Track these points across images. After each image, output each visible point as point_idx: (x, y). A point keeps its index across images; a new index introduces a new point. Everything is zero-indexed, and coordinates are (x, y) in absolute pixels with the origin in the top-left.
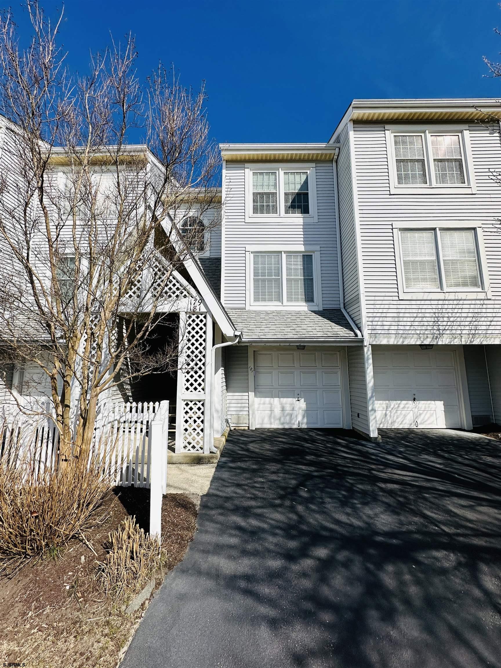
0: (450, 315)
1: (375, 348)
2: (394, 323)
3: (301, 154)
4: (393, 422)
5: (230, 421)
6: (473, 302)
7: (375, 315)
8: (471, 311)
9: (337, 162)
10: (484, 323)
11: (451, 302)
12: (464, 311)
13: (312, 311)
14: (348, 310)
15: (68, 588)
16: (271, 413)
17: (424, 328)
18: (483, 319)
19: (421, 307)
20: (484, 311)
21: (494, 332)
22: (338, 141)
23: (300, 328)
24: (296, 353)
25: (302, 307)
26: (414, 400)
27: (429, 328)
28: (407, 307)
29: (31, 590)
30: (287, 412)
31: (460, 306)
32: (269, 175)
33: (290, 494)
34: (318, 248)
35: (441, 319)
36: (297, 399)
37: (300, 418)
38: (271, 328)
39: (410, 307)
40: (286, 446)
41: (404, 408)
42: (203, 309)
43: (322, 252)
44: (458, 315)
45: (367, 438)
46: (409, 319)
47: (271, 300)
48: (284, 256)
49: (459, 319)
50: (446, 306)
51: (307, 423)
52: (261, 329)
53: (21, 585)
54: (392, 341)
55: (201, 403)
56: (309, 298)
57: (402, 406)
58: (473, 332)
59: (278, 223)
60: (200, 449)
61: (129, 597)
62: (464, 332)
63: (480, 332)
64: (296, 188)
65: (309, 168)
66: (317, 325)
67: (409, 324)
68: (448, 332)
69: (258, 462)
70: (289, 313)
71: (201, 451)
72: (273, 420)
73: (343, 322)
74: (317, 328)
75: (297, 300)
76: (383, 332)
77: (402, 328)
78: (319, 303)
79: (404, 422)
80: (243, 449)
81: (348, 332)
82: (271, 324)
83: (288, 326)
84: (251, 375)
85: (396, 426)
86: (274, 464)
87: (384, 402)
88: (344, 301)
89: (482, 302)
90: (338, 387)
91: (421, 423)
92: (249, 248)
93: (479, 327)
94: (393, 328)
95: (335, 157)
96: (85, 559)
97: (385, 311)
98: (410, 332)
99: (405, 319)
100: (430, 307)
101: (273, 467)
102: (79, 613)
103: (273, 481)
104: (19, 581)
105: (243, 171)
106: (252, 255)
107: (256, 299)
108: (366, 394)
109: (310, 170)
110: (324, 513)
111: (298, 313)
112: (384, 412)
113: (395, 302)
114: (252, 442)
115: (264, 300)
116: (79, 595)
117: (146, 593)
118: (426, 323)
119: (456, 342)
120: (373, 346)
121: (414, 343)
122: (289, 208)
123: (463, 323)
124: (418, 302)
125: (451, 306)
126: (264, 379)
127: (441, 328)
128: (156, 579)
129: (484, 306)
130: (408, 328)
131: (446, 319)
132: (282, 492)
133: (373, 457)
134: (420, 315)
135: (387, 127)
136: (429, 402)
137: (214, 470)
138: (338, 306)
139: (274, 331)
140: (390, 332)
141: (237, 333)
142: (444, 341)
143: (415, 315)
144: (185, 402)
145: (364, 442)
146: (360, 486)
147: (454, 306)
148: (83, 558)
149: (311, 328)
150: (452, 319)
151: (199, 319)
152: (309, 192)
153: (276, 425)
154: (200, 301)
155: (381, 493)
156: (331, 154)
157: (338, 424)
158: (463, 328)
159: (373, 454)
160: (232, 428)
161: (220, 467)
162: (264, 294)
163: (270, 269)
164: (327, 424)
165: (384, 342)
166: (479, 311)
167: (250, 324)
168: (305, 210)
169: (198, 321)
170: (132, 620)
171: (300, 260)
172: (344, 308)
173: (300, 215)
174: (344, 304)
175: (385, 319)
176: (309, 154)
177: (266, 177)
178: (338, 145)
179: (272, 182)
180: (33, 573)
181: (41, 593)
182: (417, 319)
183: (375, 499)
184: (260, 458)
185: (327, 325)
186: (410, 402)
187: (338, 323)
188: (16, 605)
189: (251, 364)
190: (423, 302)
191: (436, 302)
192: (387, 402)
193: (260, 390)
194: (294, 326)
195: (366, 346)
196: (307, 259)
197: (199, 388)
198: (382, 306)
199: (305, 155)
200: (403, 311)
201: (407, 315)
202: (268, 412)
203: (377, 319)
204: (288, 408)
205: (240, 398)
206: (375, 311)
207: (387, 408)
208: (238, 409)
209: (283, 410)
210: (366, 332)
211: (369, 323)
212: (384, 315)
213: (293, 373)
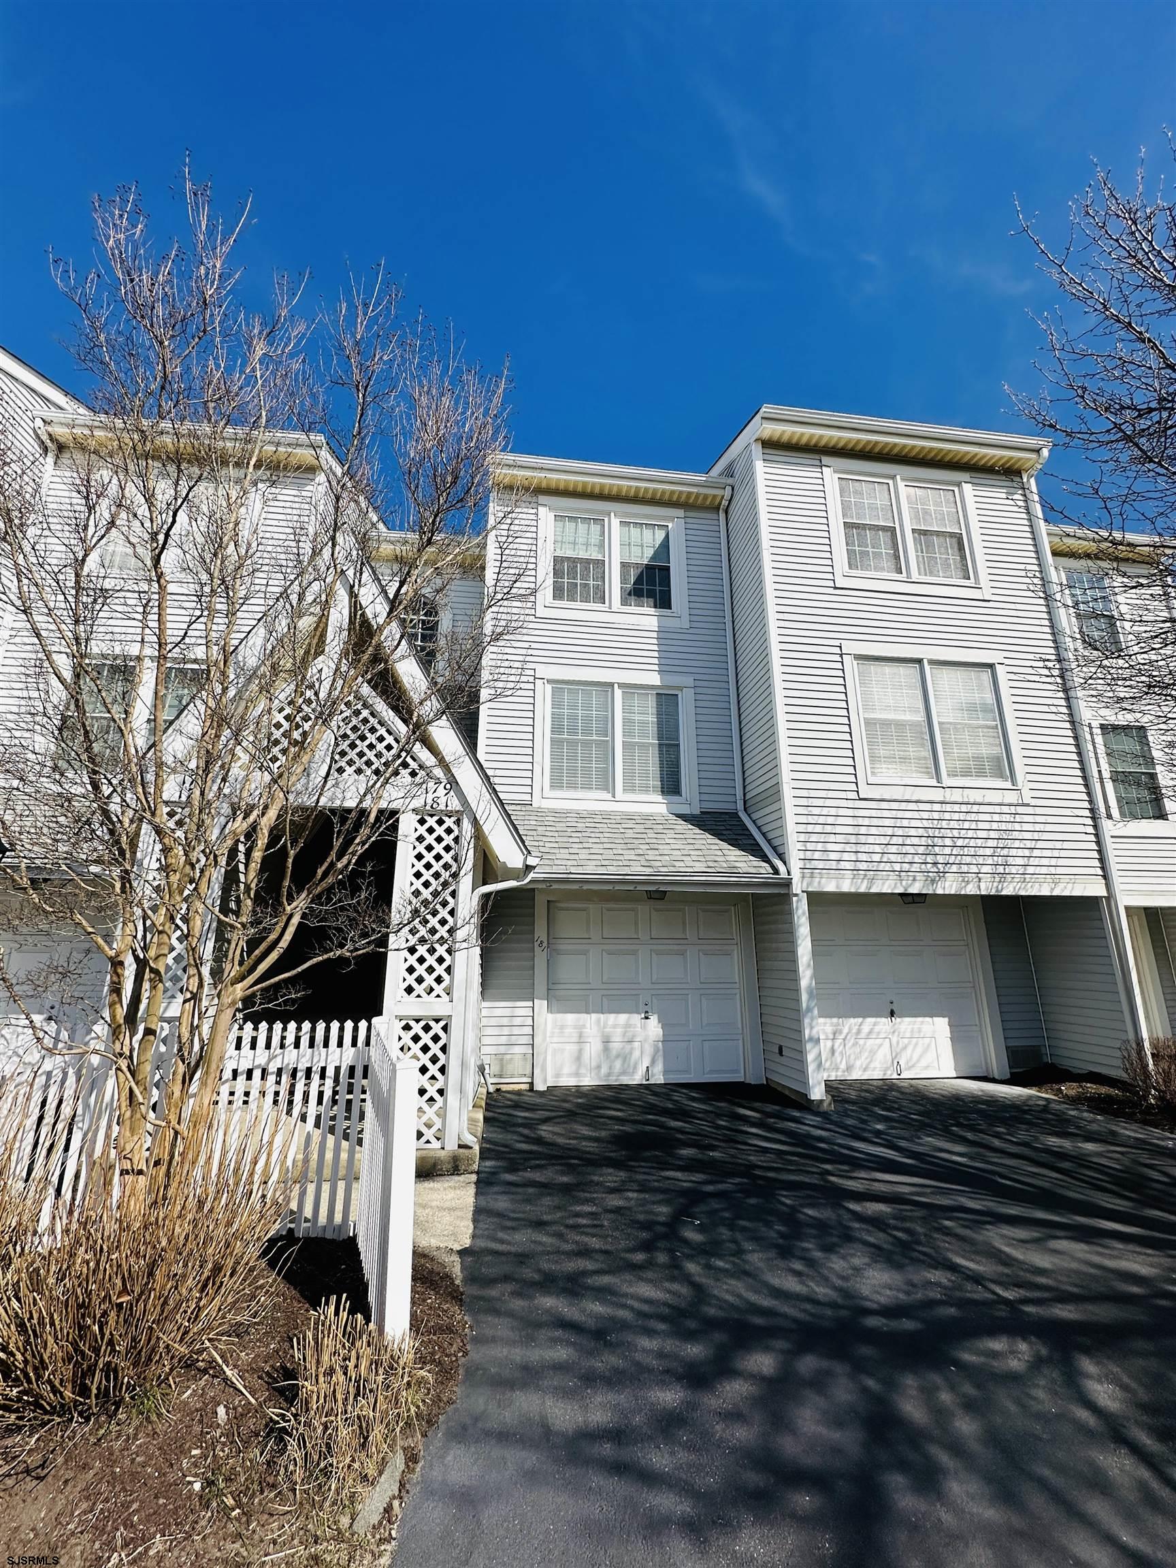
0: (955, 833)
1: (816, 899)
2: (848, 848)
3: (655, 490)
4: (849, 1068)
5: (487, 1071)
6: (997, 809)
7: (810, 828)
8: (995, 826)
9: (726, 512)
10: (1020, 853)
11: (956, 808)
12: (981, 825)
13: (678, 816)
14: (755, 816)
15: (197, 1486)
16: (580, 1052)
17: (908, 859)
18: (1017, 844)
19: (900, 814)
20: (1017, 827)
21: (1038, 870)
22: (729, 472)
23: (657, 852)
24: (643, 909)
25: (656, 805)
26: (892, 1014)
27: (917, 859)
28: (874, 813)
29: (107, 1500)
30: (617, 1046)
31: (973, 817)
32: (589, 524)
33: (665, 1237)
34: (689, 681)
35: (939, 842)
36: (643, 1016)
37: (646, 1061)
38: (592, 851)
39: (879, 813)
40: (627, 1128)
41: (870, 1032)
42: (455, 804)
43: (699, 690)
44: (970, 834)
45: (803, 1103)
46: (877, 840)
47: (587, 787)
48: (618, 693)
49: (972, 843)
50: (947, 816)
51: (665, 1072)
52: (571, 851)
53: (73, 1491)
54: (847, 886)
55: (442, 1023)
56: (671, 785)
57: (866, 1029)
58: (1001, 869)
59: (607, 625)
60: (433, 1140)
61: (353, 1495)
62: (985, 869)
63: (1014, 870)
64: (644, 556)
65: (672, 519)
66: (691, 847)
67: (877, 849)
68: (954, 868)
69: (571, 1169)
70: (630, 817)
71: (436, 1145)
72: (584, 1069)
73: (745, 842)
74: (692, 853)
75: (644, 788)
76: (827, 865)
77: (863, 857)
78: (691, 797)
79: (872, 1065)
80: (528, 1140)
81: (756, 864)
82: (591, 840)
83: (629, 846)
84: (541, 958)
85: (856, 1075)
86: (610, 1170)
88: (744, 795)
89: (1013, 809)
90: (733, 986)
91: (909, 1068)
92: (542, 671)
93: (1010, 860)
94: (847, 857)
95: (725, 503)
96: (227, 1414)
97: (830, 820)
98: (883, 867)
99: (871, 840)
100: (916, 815)
101: (611, 1177)
102: (237, 1545)
103: (618, 1210)
104: (66, 1482)
105: (534, 511)
106: (549, 687)
107: (556, 784)
108: (798, 1000)
109: (675, 522)
110: (747, 1273)
111: (647, 817)
112: (829, 1044)
113: (850, 803)
114: (546, 1120)
115: (572, 786)
116: (230, 1501)
117: (387, 1486)
118: (911, 850)
119: (971, 890)
120: (811, 895)
121: (889, 891)
122: (630, 594)
123: (981, 852)
124: (895, 805)
125: (956, 816)
126: (571, 968)
127: (940, 859)
128: (404, 1449)
129: (1018, 818)
130: (877, 857)
131: (948, 842)
132: (644, 1235)
133: (822, 1145)
134: (900, 832)
135: (826, 460)
136: (920, 1019)
137: (472, 1190)
138: (731, 806)
139: (599, 857)
140: (843, 865)
141: (531, 861)
142: (949, 887)
143: (890, 831)
144: (403, 1023)
145: (797, 1114)
146: (810, 1212)
147: (962, 816)
148: (221, 1410)
149: (678, 853)
150: (960, 842)
151: (445, 826)
152: (672, 565)
153: (592, 1079)
154: (448, 786)
155: (857, 1225)
156: (715, 496)
157: (737, 1071)
158: (981, 860)
159: (821, 1139)
160: (492, 1089)
161: (484, 1183)
162: (573, 772)
163: (587, 719)
164: (711, 1072)
165: (830, 887)
166: (1009, 826)
167: (544, 839)
168: (663, 601)
169: (440, 831)
170: (374, 1547)
171: (651, 703)
172: (745, 810)
173: (652, 611)
174: (745, 802)
175: (832, 838)
176: (673, 492)
177: (582, 527)
178: (730, 481)
179: (595, 539)
180: (101, 1457)
181: (135, 1506)
182: (895, 840)
183: (848, 1237)
184: (574, 1158)
185: (713, 847)
186: (883, 1020)
187: (734, 843)
188: (73, 1541)
189: (541, 932)
190: (904, 806)
191: (927, 807)
192: (836, 1020)
193: (558, 993)
194: (641, 846)
195: (796, 895)
196: (667, 702)
197: (438, 989)
198: (825, 811)
199: (664, 492)
200: (866, 822)
201: (873, 831)
202: (572, 1048)
203: (814, 838)
204: (617, 1037)
205: (507, 1012)
206: (811, 819)
207: (834, 1034)
208: (503, 1040)
209: (606, 1041)
210: (795, 865)
211: (800, 846)
212: (828, 829)
213: (634, 953)
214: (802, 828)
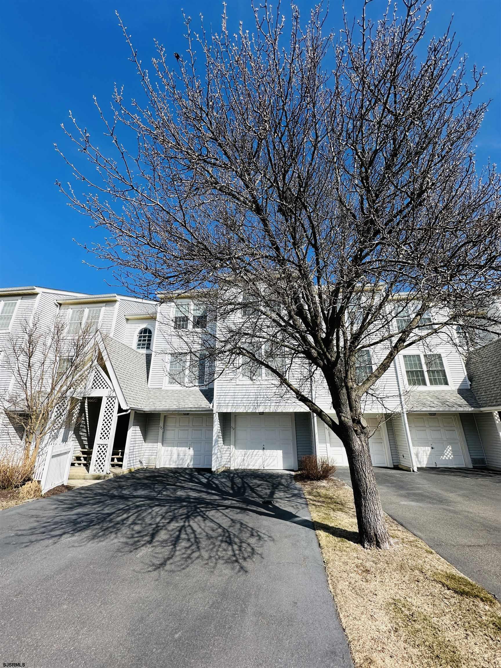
2: (231, 399)
4: (248, 465)
7: (221, 394)
11: (266, 386)
13: (201, 390)
16: (171, 458)
17: (249, 402)
19: (248, 389)
23: (184, 402)
24: (191, 417)
25: (196, 387)
26: (264, 449)
27: (252, 402)
28: (240, 389)
30: (181, 457)
31: (271, 388)
32: (186, 306)
35: (259, 396)
36: (189, 448)
37: (188, 461)
38: (167, 402)
39: (242, 389)
41: (256, 455)
42: (114, 395)
44: (269, 394)
46: (240, 397)
49: (270, 396)
50: (263, 389)
51: (193, 465)
52: (161, 402)
56: (201, 381)
57: (255, 453)
62: (272, 404)
64: (200, 313)
67: (240, 399)
68: (263, 404)
71: (102, 473)
72: (171, 463)
73: (211, 398)
74: (193, 402)
75: (194, 382)
76: (225, 405)
77: (235, 402)
79: (255, 465)
81: (207, 404)
83: (178, 400)
84: (161, 431)
85: (250, 467)
87: (243, 450)
91: (267, 466)
92: (168, 350)
94: (231, 402)
97: (227, 391)
98: (241, 404)
99: (238, 397)
100: (253, 389)
105: (170, 304)
107: (169, 383)
112: (243, 457)
113: (234, 386)
115: (175, 383)
118: (250, 399)
119: (267, 411)
120: (219, 413)
122: (195, 325)
124: (247, 386)
126: (170, 434)
127: (259, 402)
130: (239, 402)
131: (262, 396)
134: (247, 394)
136: (273, 451)
140: (229, 404)
141: (128, 408)
143: (244, 394)
144: (98, 445)
147: (267, 389)
149: (190, 402)
150: (266, 396)
151: (112, 400)
152: (208, 315)
153: (173, 466)
154: (113, 391)
158: (272, 401)
160: (145, 467)
161: (106, 481)
164: (206, 465)
165: (225, 411)
168: (204, 326)
173: (201, 329)
175: (227, 397)
177: (184, 307)
179: (186, 310)
182: (246, 397)
186: (261, 451)
189: (161, 424)
190: (250, 386)
191: (257, 386)
192: (245, 450)
193: (165, 441)
195: (215, 413)
196: (203, 356)
197: (107, 438)
198: (226, 389)
200: (238, 391)
201: (240, 394)
202: (169, 457)
203: (222, 397)
204: (182, 454)
205: (152, 446)
206: (222, 392)
207: (245, 454)
208: (150, 454)
209: (178, 455)
210: (215, 405)
211: (217, 399)
212: (226, 394)
213: (188, 430)
214: (218, 394)
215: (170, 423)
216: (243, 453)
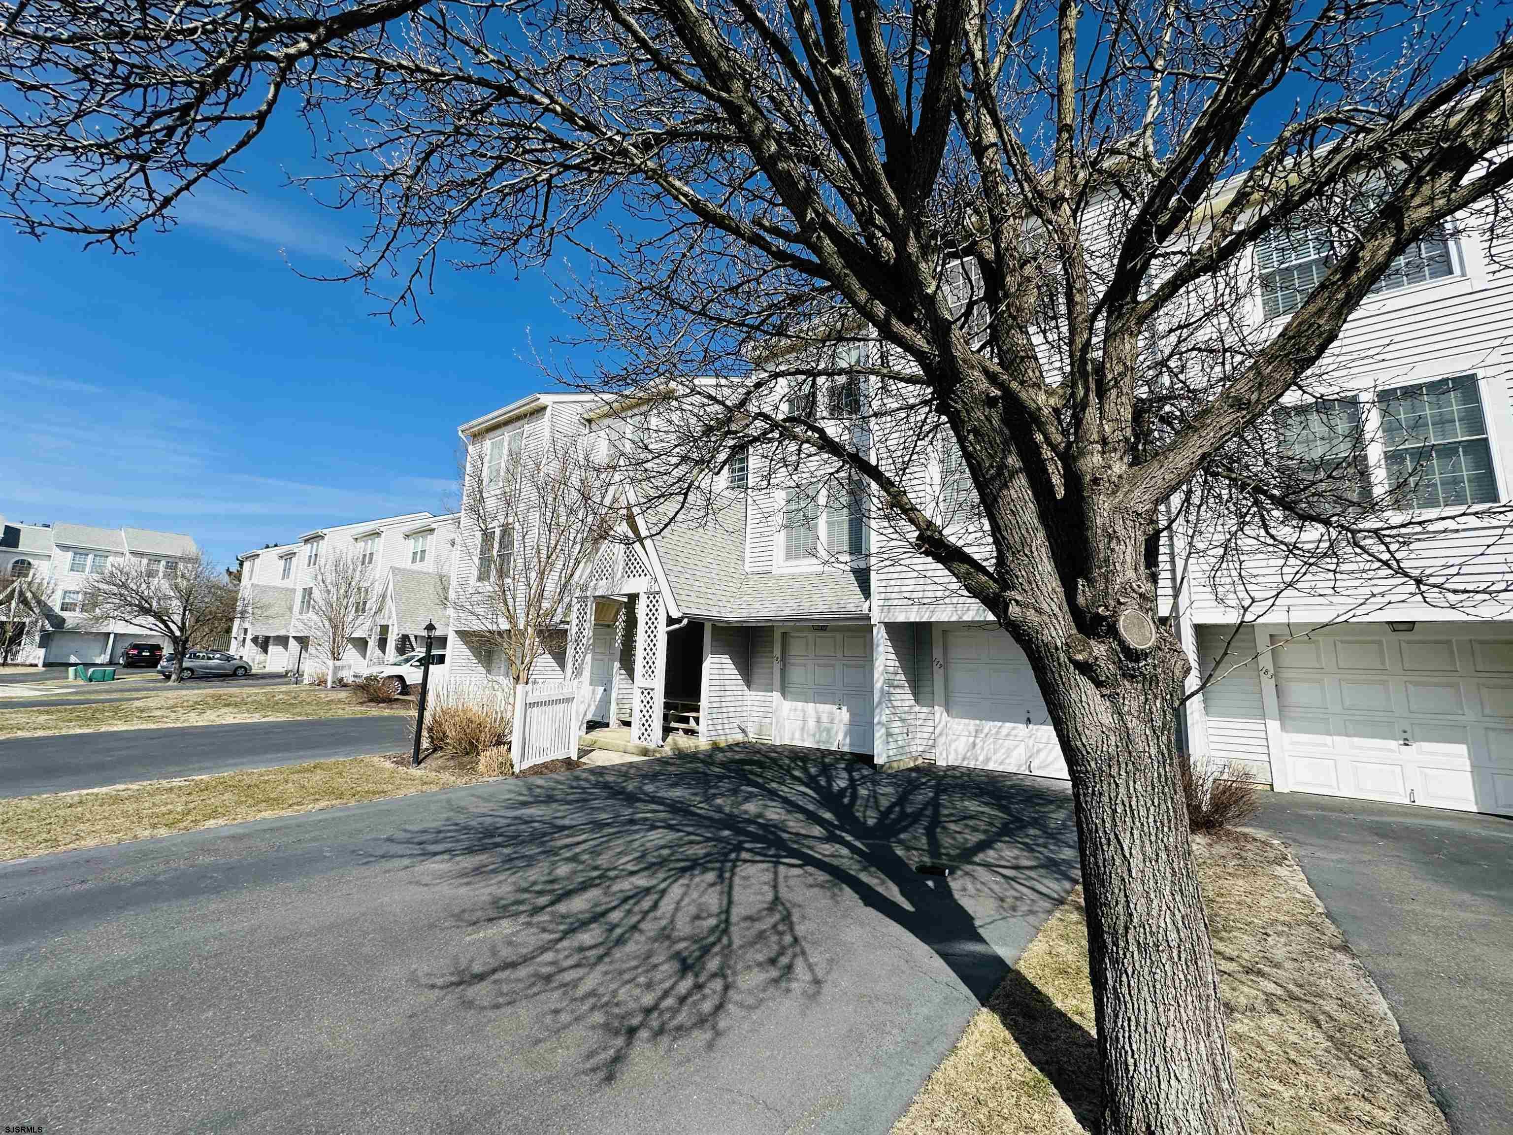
1: (892, 627)
2: (918, 588)
4: (987, 760)
7: (889, 576)
13: (853, 571)
16: (804, 725)
25: (844, 564)
26: (1029, 721)
30: (824, 724)
36: (838, 707)
37: (840, 736)
41: (1008, 735)
42: (657, 589)
46: (940, 581)
47: (806, 556)
48: (824, 487)
51: (850, 745)
55: (653, 692)
57: (1004, 731)
60: (650, 742)
72: (805, 736)
76: (900, 602)
79: (1007, 761)
84: (777, 667)
85: (991, 766)
87: (972, 722)
91: (1039, 768)
94: (916, 595)
97: (905, 568)
99: (936, 581)
106: (783, 493)
107: (788, 557)
112: (972, 739)
115: (797, 557)
120: (886, 624)
126: (797, 674)
140: (912, 602)
144: (641, 691)
151: (656, 599)
153: (809, 743)
154: (655, 580)
162: (798, 548)
163: (806, 510)
165: (901, 618)
169: (654, 602)
171: (845, 491)
189: (777, 652)
192: (978, 722)
193: (788, 689)
195: (875, 625)
197: (652, 676)
202: (800, 723)
204: (825, 718)
205: (763, 698)
206: (891, 569)
207: (977, 731)
208: (761, 714)
209: (818, 721)
210: (877, 603)
211: (881, 590)
212: (903, 575)
213: (833, 666)
214: (883, 577)
215: (796, 648)
216: (972, 728)
